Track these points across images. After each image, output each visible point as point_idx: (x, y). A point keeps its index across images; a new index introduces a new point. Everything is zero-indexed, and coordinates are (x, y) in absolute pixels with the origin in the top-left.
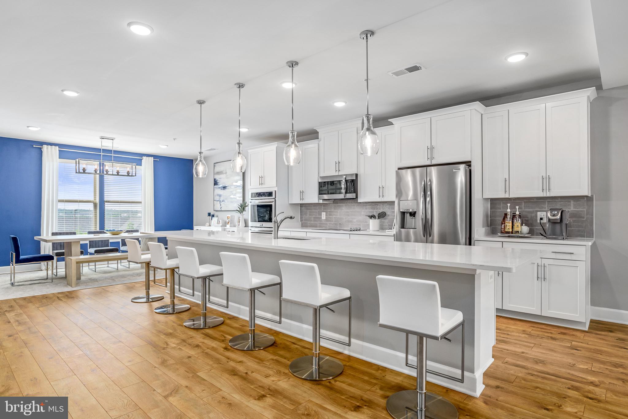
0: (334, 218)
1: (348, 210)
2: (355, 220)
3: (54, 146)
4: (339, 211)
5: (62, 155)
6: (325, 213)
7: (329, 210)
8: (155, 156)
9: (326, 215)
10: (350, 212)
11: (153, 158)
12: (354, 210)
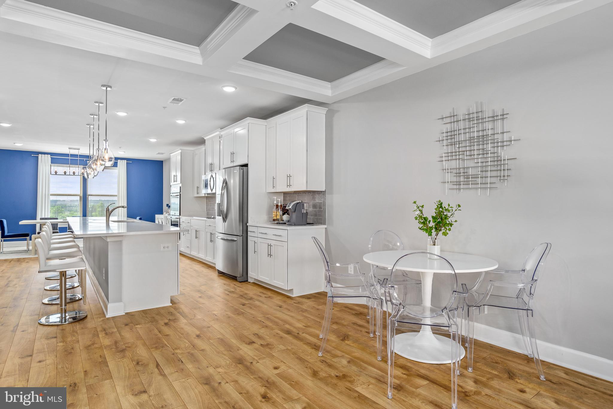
3: (46, 155)
5: (53, 161)
8: (127, 159)
11: (126, 161)
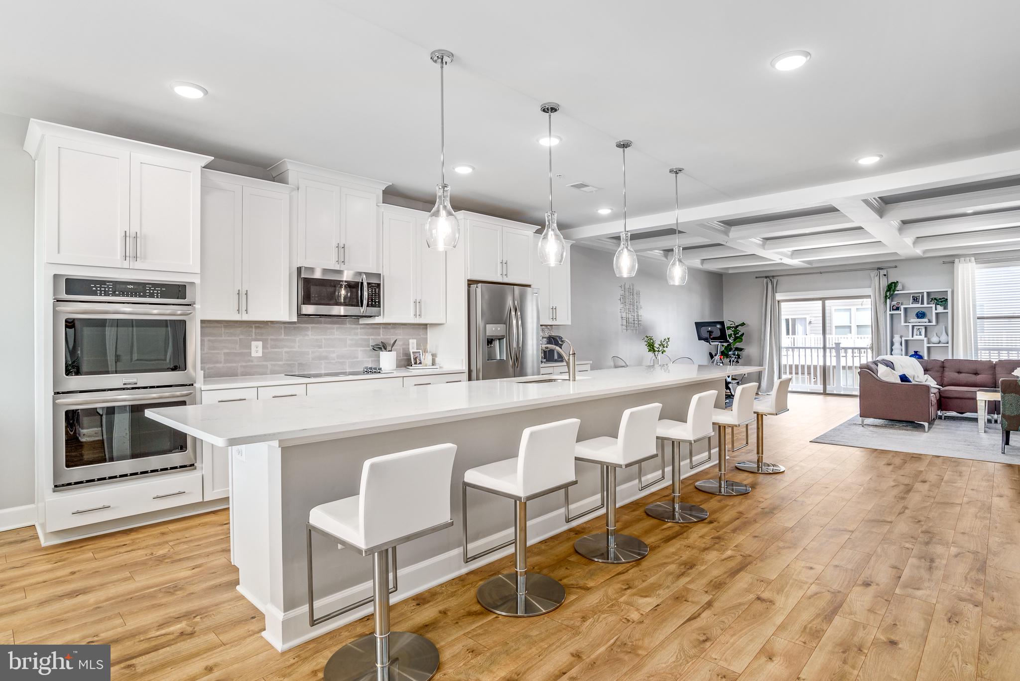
0: (285, 352)
1: (319, 337)
2: (334, 355)
4: (298, 338)
6: (260, 344)
7: (272, 337)
9: (264, 347)
10: (323, 341)
12: (331, 337)
